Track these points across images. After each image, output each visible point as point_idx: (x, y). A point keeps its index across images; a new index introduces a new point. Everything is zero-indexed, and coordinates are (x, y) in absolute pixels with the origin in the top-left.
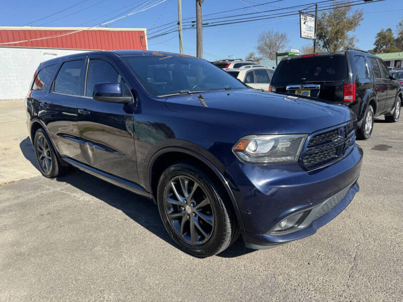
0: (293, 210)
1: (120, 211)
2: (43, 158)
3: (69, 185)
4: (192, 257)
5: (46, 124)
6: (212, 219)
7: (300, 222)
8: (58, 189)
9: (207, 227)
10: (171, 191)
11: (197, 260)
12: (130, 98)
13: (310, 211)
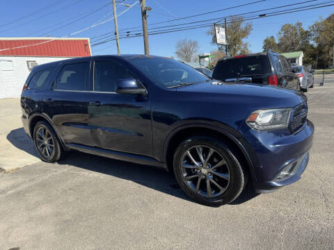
0: (287, 163)
1: (130, 182)
2: (44, 146)
3: (72, 167)
4: (209, 208)
5: (51, 117)
6: (229, 176)
7: (291, 171)
8: (65, 170)
9: (223, 182)
10: (187, 158)
11: (215, 209)
12: (144, 90)
13: (296, 163)
